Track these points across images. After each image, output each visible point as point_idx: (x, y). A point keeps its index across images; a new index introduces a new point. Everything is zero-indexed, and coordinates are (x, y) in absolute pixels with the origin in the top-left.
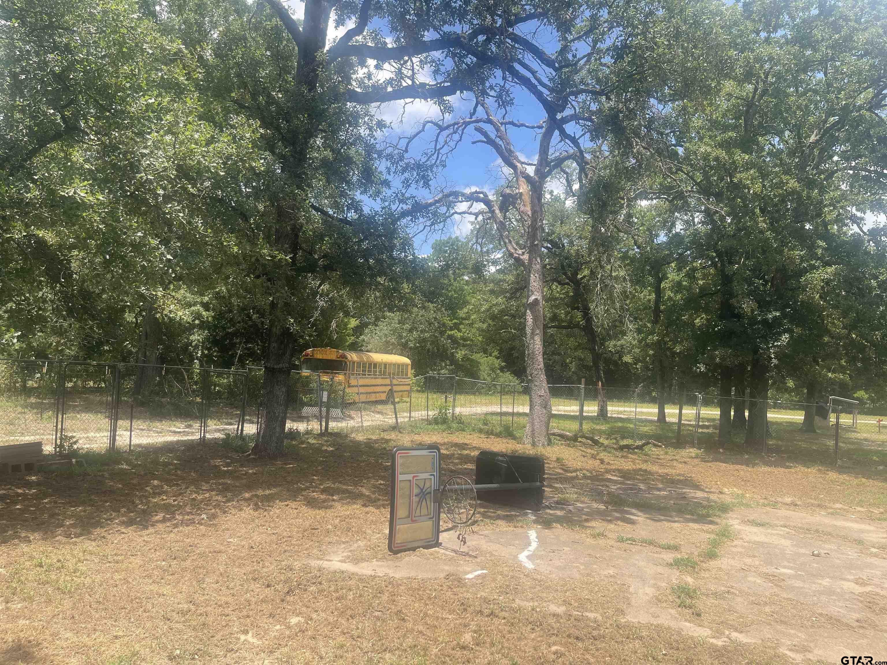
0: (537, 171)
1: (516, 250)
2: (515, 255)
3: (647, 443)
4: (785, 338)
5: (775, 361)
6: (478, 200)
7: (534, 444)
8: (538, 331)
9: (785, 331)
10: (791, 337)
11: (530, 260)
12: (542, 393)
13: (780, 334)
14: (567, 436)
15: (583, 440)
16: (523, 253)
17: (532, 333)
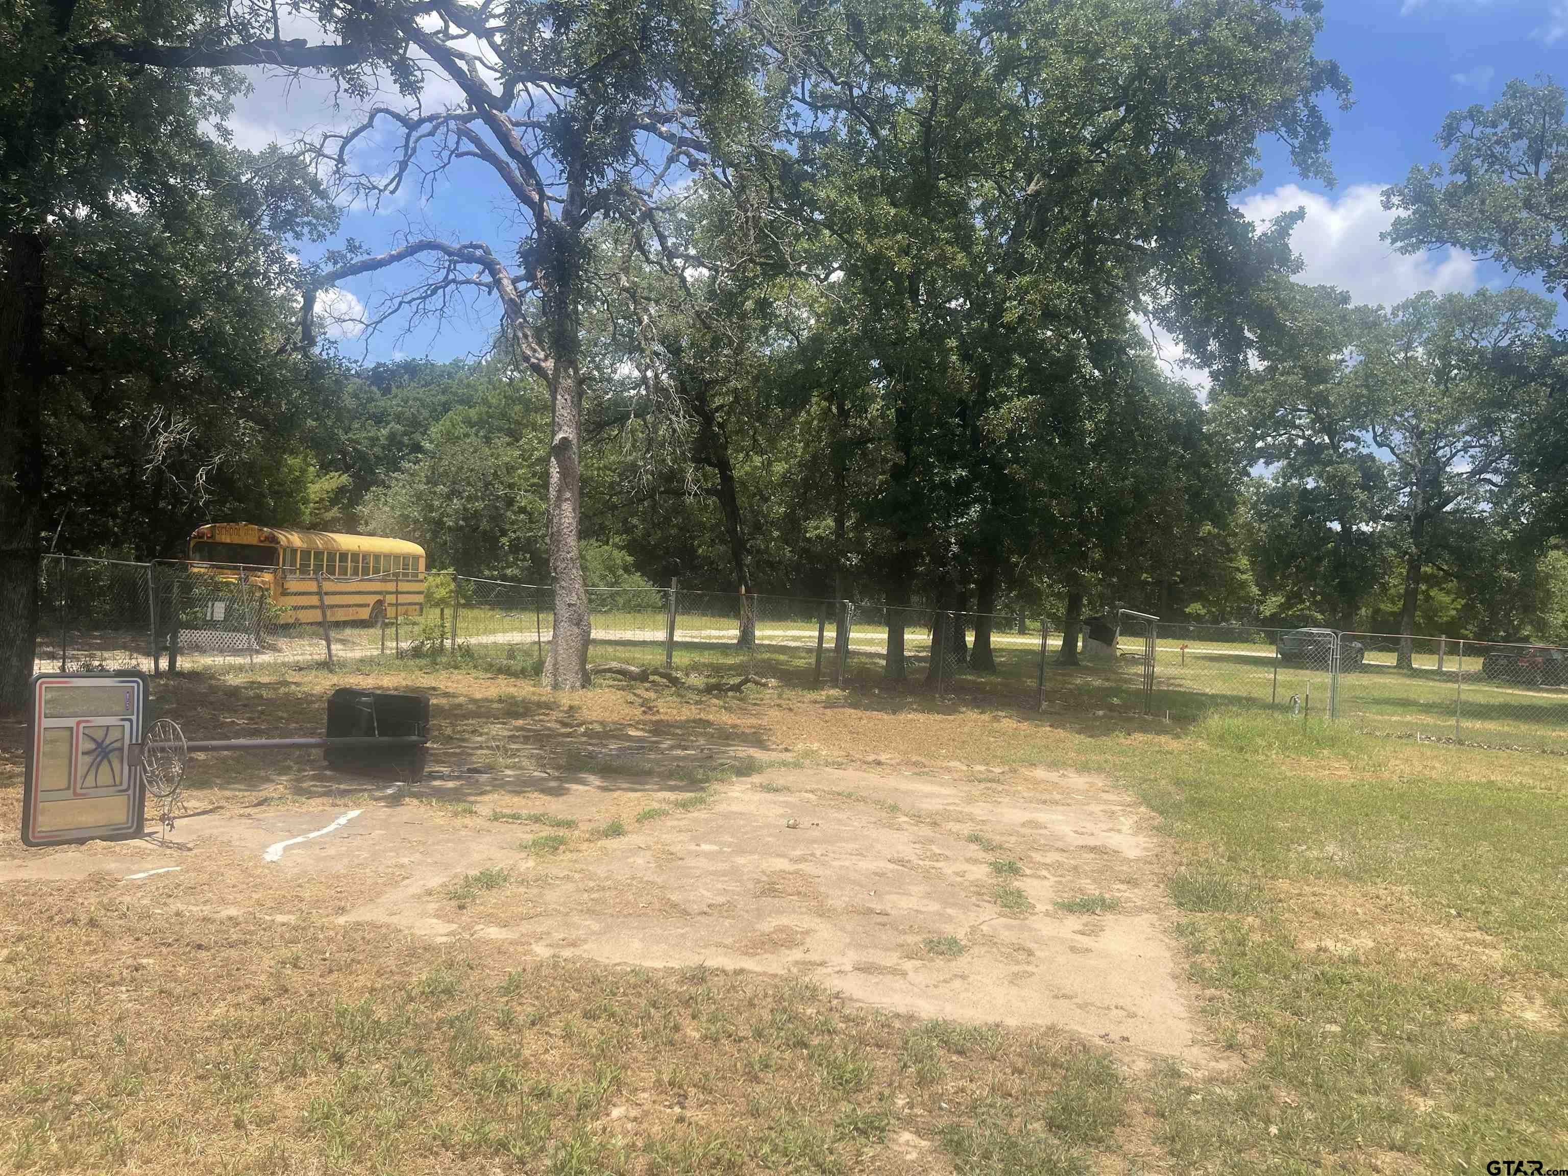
0: (566, 213)
1: (535, 351)
2: (533, 360)
3: (747, 681)
4: (974, 511)
5: (955, 548)
6: (470, 259)
7: (556, 686)
8: (568, 495)
9: (976, 500)
10: (983, 509)
11: (556, 369)
12: (574, 599)
13: (968, 505)
14: (631, 672)
15: (656, 678)
16: (546, 359)
17: (559, 498)
